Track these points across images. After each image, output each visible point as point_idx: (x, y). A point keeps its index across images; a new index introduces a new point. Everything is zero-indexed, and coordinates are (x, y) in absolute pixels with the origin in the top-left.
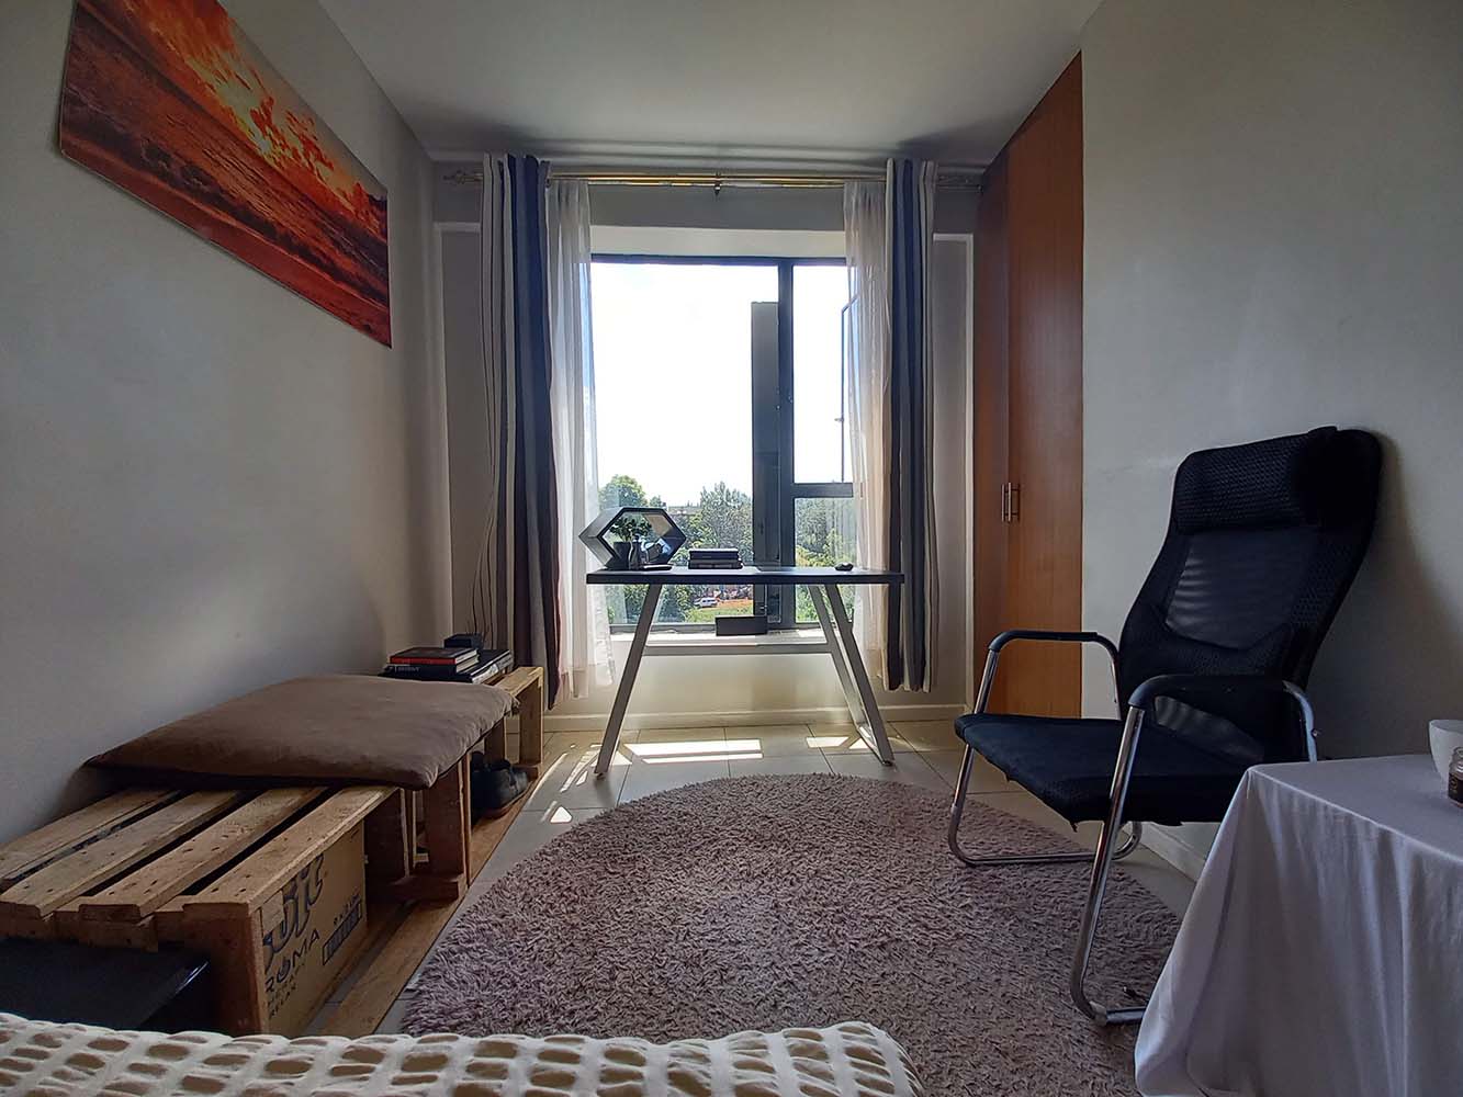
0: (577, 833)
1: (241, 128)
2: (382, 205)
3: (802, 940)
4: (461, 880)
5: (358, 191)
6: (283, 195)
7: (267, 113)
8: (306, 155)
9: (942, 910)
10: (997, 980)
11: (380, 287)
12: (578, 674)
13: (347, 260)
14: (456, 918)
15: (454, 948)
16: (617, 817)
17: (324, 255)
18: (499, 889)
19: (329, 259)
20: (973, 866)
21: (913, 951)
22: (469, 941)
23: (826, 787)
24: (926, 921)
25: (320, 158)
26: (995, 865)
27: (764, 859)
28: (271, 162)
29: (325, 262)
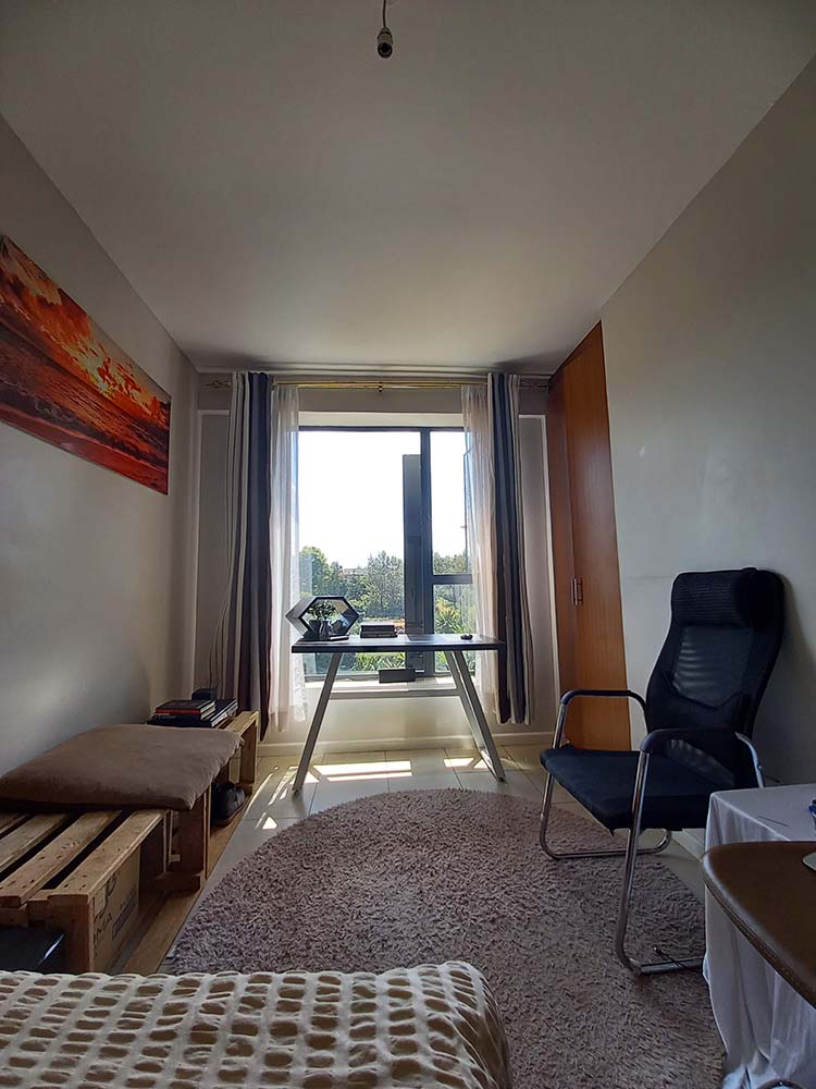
0: (281, 837)
1: (92, 380)
2: (168, 407)
3: (438, 917)
4: (202, 874)
5: (154, 401)
6: (111, 414)
7: (107, 368)
8: (127, 388)
9: (534, 893)
10: (571, 945)
11: (164, 458)
12: (282, 714)
13: (145, 444)
14: (198, 904)
15: (199, 926)
16: (309, 824)
17: (133, 445)
18: (228, 881)
19: (136, 447)
20: (558, 860)
21: (514, 923)
22: (209, 921)
23: (458, 799)
24: (524, 902)
25: (134, 387)
26: (572, 859)
27: (412, 856)
28: (107, 396)
29: (132, 448)
